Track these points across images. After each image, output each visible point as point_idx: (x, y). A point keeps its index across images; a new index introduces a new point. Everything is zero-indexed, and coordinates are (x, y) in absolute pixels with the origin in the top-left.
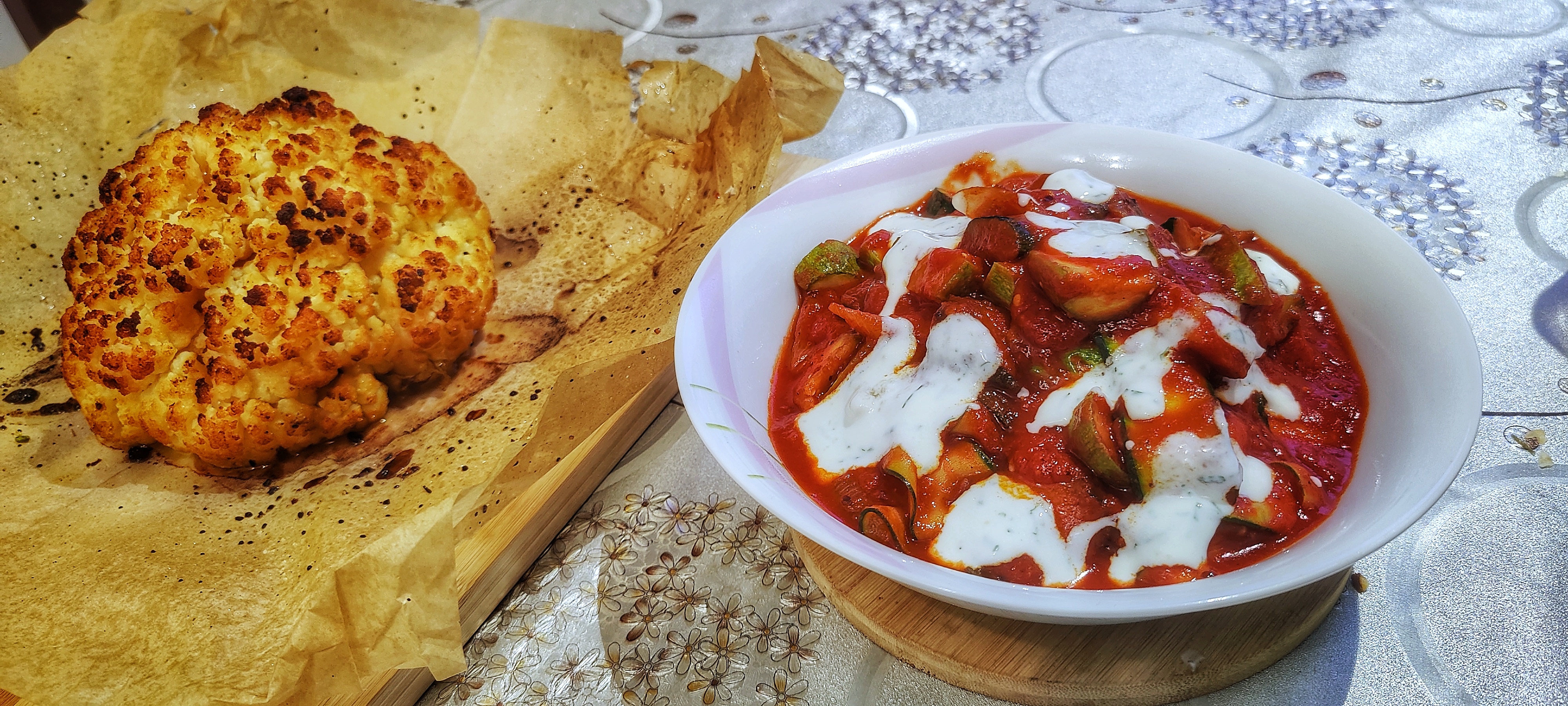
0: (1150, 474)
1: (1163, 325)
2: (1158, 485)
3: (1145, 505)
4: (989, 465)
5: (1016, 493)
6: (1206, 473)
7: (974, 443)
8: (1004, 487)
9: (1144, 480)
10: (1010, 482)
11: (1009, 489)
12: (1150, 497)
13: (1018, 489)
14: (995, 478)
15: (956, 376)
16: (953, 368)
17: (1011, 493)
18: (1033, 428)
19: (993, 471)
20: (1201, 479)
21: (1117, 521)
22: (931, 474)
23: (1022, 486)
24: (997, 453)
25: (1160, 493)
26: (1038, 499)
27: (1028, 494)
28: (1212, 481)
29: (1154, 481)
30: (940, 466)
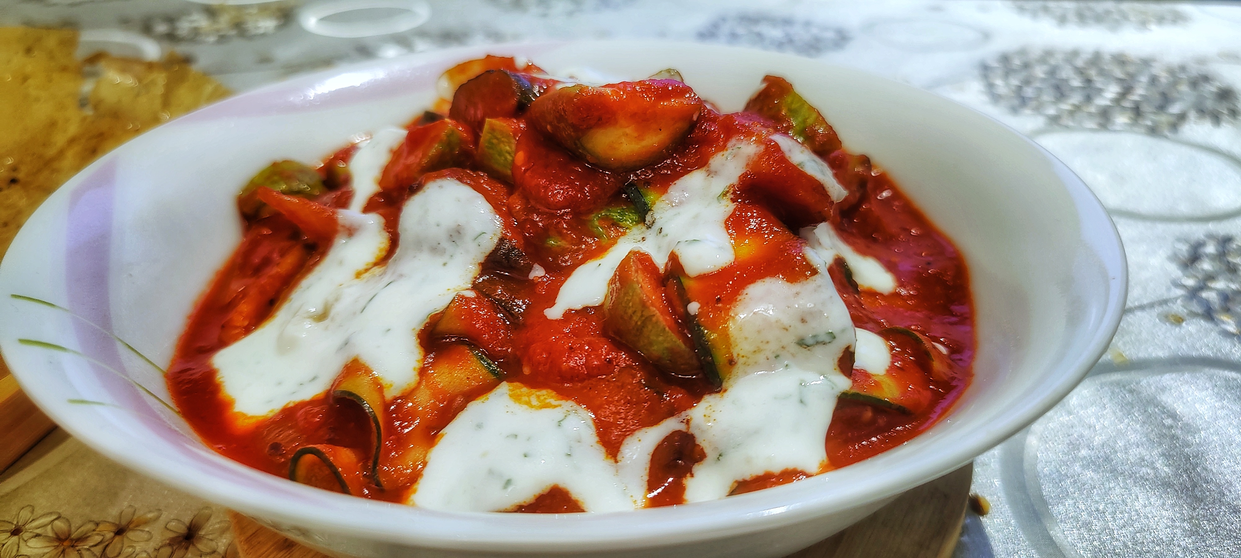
0: (729, 345)
1: (716, 161)
2: (741, 361)
3: (725, 394)
4: (493, 372)
5: (534, 402)
6: (807, 331)
7: (469, 344)
8: (516, 398)
9: (721, 358)
10: (525, 390)
11: (525, 399)
12: (731, 382)
13: (538, 397)
14: (504, 388)
15: (440, 260)
16: (435, 249)
17: (528, 403)
18: (554, 313)
19: (499, 379)
20: (802, 343)
21: (688, 422)
22: (407, 396)
23: (544, 392)
24: (505, 355)
25: (746, 373)
26: (569, 405)
27: (553, 402)
28: (818, 343)
29: (735, 355)
30: (419, 383)
